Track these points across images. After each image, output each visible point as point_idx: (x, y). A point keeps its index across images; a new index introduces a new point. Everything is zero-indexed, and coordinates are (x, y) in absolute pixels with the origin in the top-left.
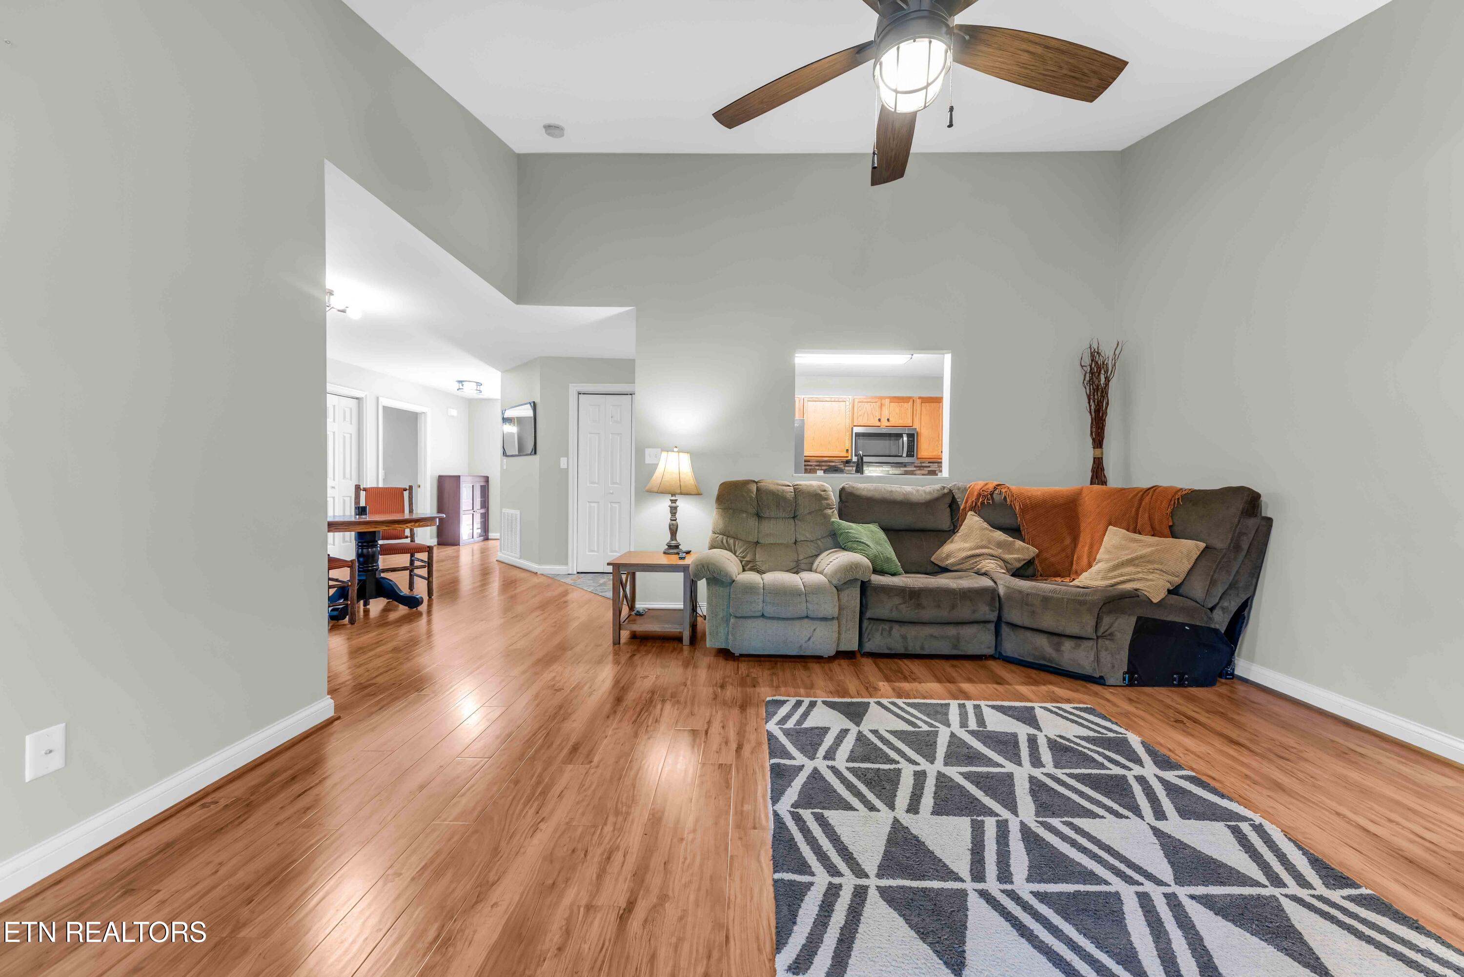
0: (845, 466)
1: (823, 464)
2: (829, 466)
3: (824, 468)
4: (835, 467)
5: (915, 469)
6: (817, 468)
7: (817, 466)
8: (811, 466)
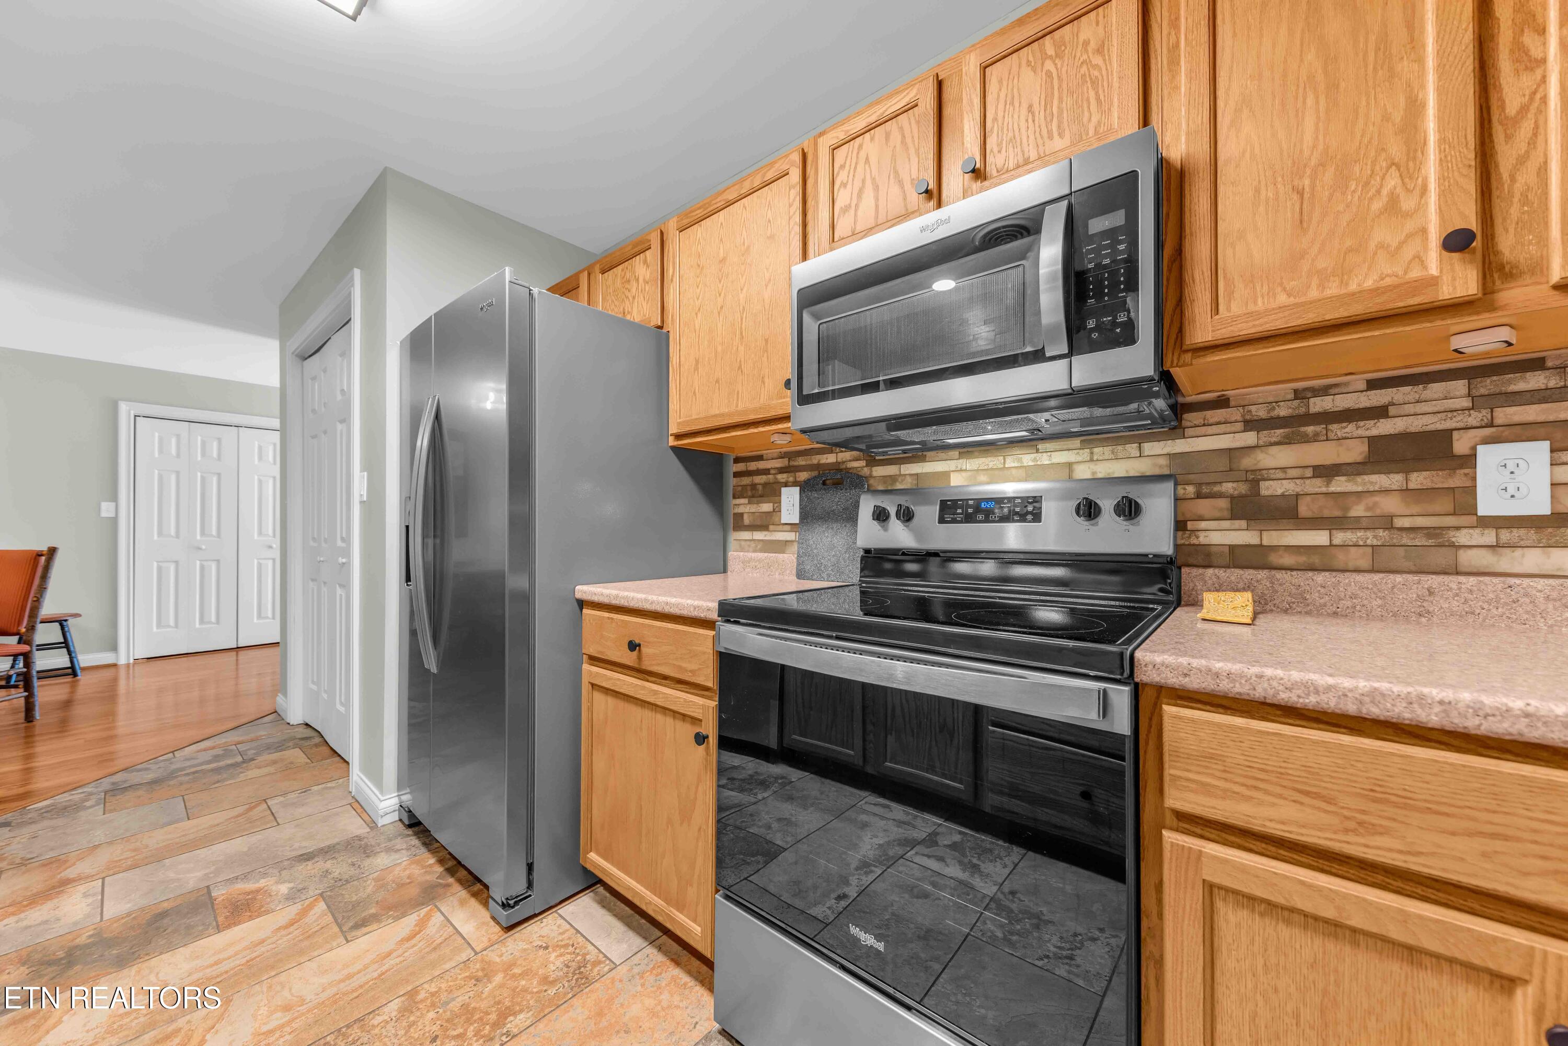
0: (872, 462)
1: (801, 461)
2: (818, 466)
3: (803, 476)
4: (837, 468)
5: (1250, 438)
6: (782, 477)
7: (782, 470)
8: (766, 472)
